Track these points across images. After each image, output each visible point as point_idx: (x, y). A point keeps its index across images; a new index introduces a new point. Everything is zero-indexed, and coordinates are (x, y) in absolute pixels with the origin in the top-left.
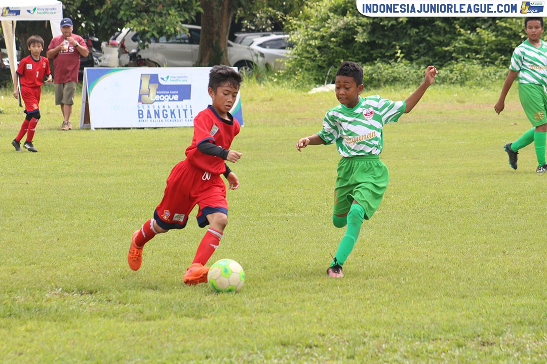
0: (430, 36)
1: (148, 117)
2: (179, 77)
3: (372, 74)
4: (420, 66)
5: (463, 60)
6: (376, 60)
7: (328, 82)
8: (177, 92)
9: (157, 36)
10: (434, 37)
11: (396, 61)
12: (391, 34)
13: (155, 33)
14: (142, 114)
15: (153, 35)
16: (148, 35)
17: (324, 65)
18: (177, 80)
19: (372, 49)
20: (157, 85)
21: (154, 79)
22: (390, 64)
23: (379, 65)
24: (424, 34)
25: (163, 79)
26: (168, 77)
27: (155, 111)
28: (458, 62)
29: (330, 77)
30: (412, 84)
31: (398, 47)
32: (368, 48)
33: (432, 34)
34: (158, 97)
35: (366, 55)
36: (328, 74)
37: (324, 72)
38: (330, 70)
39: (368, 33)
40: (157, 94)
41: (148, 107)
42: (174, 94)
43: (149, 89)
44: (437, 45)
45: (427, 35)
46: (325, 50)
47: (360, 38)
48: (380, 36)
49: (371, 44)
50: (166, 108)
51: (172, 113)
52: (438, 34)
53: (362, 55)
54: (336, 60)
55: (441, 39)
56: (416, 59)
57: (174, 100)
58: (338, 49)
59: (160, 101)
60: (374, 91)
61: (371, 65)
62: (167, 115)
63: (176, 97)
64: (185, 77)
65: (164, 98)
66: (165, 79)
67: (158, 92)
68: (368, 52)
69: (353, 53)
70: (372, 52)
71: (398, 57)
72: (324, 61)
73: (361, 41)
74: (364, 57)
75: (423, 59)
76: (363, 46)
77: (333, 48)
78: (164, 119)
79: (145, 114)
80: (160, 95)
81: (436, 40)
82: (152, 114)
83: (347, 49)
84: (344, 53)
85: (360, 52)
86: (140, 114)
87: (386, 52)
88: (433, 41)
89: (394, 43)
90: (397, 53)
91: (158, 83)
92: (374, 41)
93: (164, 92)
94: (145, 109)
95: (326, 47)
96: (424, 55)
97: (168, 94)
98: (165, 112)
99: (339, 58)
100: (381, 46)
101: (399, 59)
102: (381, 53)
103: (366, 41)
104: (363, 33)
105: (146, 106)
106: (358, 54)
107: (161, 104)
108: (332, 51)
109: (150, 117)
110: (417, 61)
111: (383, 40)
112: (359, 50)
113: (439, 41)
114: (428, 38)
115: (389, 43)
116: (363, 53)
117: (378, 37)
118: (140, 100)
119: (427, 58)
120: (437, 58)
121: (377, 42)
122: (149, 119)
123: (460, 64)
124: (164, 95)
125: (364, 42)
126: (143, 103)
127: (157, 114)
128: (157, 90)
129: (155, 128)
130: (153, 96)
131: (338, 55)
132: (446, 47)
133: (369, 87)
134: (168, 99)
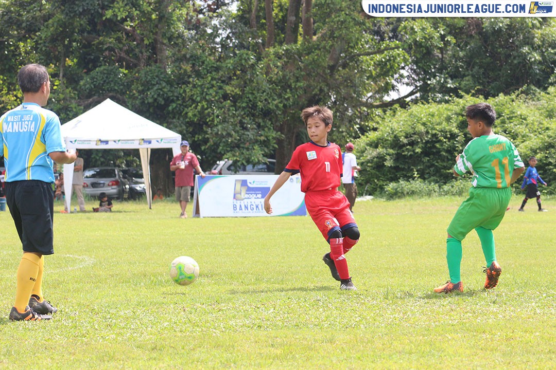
0: (437, 162)
1: (240, 209)
2: (262, 182)
3: (397, 189)
4: (430, 183)
5: (460, 179)
6: (400, 179)
7: (366, 195)
8: (260, 192)
9: (245, 164)
10: (441, 163)
11: (413, 179)
12: (410, 161)
13: (244, 162)
14: (236, 207)
15: (243, 164)
16: (239, 164)
17: (363, 183)
18: (260, 184)
19: (397, 172)
20: (246, 187)
21: (244, 183)
22: (410, 182)
23: (402, 182)
24: (433, 161)
25: (250, 183)
26: (254, 182)
27: (245, 205)
28: (457, 180)
29: (367, 191)
30: (425, 196)
31: (415, 170)
32: (393, 171)
33: (439, 161)
34: (247, 196)
35: (392, 176)
36: (366, 189)
37: (363, 188)
38: (367, 186)
39: (394, 160)
40: (246, 194)
41: (240, 202)
42: (259, 194)
43: (241, 190)
44: (443, 169)
45: (435, 161)
46: (364, 172)
47: (388, 163)
48: (402, 163)
49: (396, 168)
50: (253, 203)
51: (257, 207)
52: (443, 161)
53: (390, 176)
54: (372, 179)
55: (445, 164)
56: (428, 178)
57: (258, 198)
58: (373, 171)
59: (248, 198)
60: (398, 200)
61: (396, 183)
62: (253, 208)
63: (260, 196)
64: (266, 182)
65: (251, 196)
66: (252, 183)
67: (247, 192)
68: (393, 173)
69: (383, 174)
70: (397, 174)
71: (416, 177)
72: (363, 180)
73: (389, 165)
74: (391, 177)
75: (432, 178)
76: (391, 169)
77: (369, 171)
78: (251, 211)
79: (238, 207)
80: (248, 194)
81: (441, 165)
82: (243, 207)
83: (379, 172)
84: (377, 175)
85: (388, 174)
86: (235, 207)
87: (407, 173)
88: (440, 166)
89: (412, 167)
90: (414, 174)
91: (247, 185)
92: (398, 166)
93: (251, 192)
94: (238, 203)
95: (365, 170)
96: (433, 176)
97: (254, 194)
98: (252, 206)
99: (373, 178)
100: (403, 169)
101: (416, 178)
102: (403, 174)
103: (393, 165)
104: (390, 160)
105: (239, 202)
106: (387, 175)
107: (249, 201)
108: (369, 173)
109: (242, 209)
110: (429, 180)
111: (405, 165)
112: (388, 172)
113: (444, 166)
114: (436, 164)
115: (409, 168)
116: (390, 174)
117: (401, 163)
118: (234, 198)
119: (435, 178)
120: (442, 178)
121: (400, 166)
122: (241, 211)
123: (458, 182)
124: (251, 194)
125: (391, 166)
126: (237, 200)
127: (246, 207)
128: (247, 191)
129: (245, 217)
130: (244, 194)
131: (373, 176)
132: (449, 170)
133: (394, 197)
134: (254, 197)
